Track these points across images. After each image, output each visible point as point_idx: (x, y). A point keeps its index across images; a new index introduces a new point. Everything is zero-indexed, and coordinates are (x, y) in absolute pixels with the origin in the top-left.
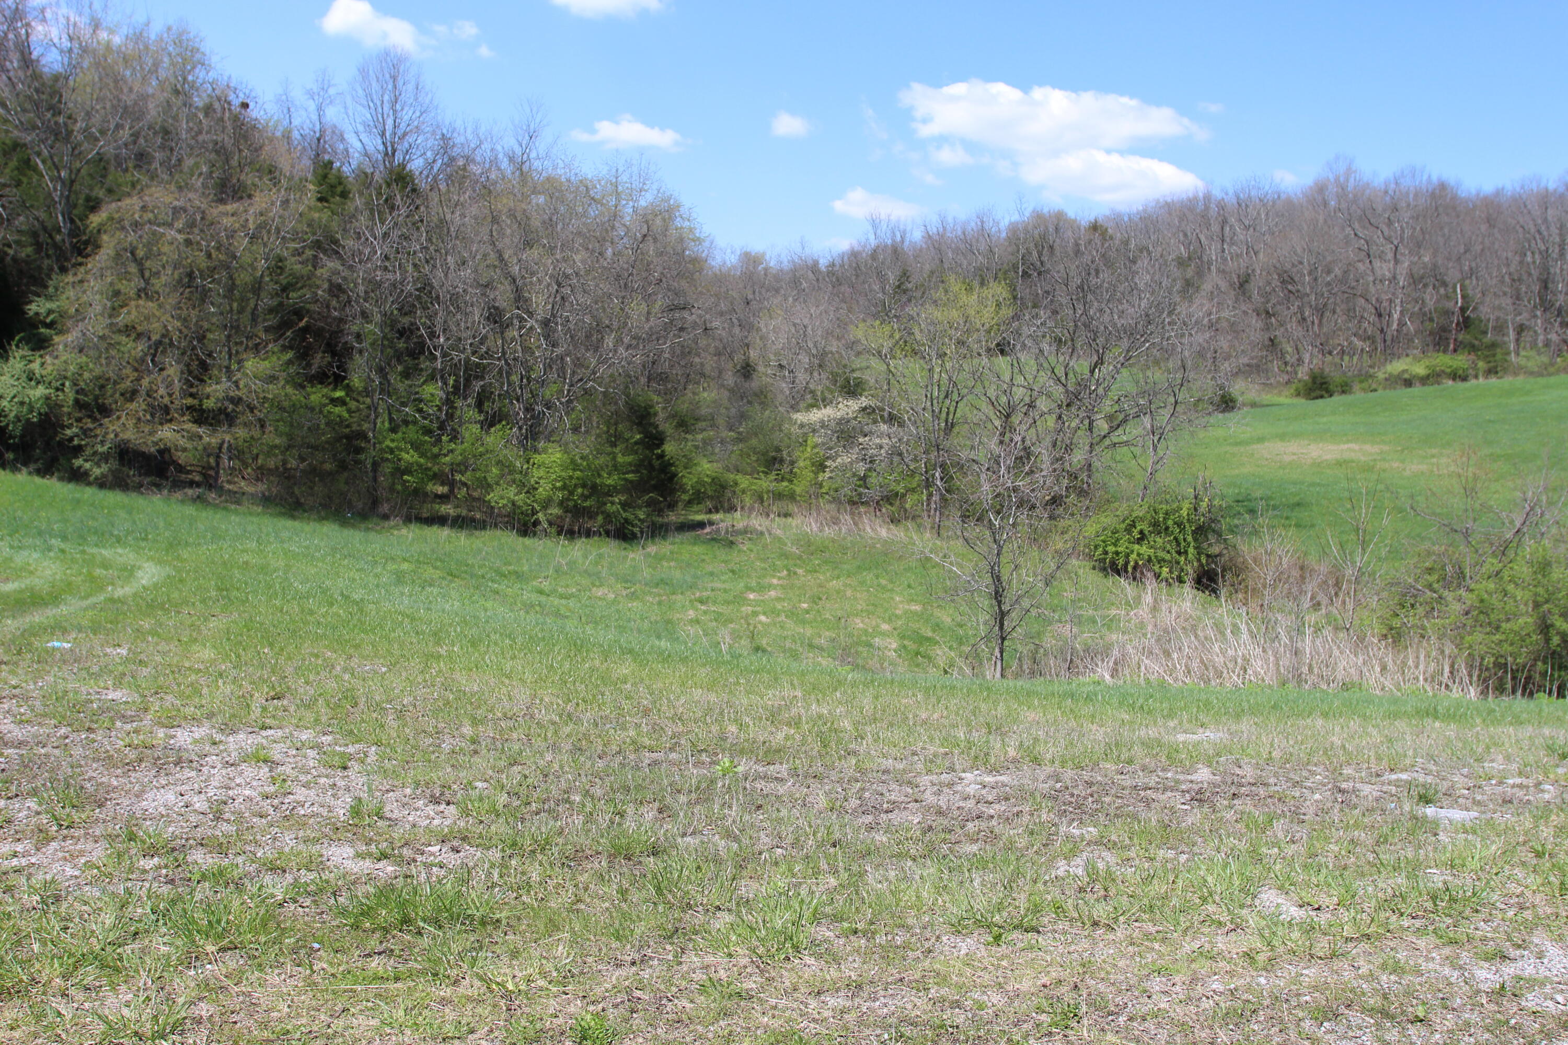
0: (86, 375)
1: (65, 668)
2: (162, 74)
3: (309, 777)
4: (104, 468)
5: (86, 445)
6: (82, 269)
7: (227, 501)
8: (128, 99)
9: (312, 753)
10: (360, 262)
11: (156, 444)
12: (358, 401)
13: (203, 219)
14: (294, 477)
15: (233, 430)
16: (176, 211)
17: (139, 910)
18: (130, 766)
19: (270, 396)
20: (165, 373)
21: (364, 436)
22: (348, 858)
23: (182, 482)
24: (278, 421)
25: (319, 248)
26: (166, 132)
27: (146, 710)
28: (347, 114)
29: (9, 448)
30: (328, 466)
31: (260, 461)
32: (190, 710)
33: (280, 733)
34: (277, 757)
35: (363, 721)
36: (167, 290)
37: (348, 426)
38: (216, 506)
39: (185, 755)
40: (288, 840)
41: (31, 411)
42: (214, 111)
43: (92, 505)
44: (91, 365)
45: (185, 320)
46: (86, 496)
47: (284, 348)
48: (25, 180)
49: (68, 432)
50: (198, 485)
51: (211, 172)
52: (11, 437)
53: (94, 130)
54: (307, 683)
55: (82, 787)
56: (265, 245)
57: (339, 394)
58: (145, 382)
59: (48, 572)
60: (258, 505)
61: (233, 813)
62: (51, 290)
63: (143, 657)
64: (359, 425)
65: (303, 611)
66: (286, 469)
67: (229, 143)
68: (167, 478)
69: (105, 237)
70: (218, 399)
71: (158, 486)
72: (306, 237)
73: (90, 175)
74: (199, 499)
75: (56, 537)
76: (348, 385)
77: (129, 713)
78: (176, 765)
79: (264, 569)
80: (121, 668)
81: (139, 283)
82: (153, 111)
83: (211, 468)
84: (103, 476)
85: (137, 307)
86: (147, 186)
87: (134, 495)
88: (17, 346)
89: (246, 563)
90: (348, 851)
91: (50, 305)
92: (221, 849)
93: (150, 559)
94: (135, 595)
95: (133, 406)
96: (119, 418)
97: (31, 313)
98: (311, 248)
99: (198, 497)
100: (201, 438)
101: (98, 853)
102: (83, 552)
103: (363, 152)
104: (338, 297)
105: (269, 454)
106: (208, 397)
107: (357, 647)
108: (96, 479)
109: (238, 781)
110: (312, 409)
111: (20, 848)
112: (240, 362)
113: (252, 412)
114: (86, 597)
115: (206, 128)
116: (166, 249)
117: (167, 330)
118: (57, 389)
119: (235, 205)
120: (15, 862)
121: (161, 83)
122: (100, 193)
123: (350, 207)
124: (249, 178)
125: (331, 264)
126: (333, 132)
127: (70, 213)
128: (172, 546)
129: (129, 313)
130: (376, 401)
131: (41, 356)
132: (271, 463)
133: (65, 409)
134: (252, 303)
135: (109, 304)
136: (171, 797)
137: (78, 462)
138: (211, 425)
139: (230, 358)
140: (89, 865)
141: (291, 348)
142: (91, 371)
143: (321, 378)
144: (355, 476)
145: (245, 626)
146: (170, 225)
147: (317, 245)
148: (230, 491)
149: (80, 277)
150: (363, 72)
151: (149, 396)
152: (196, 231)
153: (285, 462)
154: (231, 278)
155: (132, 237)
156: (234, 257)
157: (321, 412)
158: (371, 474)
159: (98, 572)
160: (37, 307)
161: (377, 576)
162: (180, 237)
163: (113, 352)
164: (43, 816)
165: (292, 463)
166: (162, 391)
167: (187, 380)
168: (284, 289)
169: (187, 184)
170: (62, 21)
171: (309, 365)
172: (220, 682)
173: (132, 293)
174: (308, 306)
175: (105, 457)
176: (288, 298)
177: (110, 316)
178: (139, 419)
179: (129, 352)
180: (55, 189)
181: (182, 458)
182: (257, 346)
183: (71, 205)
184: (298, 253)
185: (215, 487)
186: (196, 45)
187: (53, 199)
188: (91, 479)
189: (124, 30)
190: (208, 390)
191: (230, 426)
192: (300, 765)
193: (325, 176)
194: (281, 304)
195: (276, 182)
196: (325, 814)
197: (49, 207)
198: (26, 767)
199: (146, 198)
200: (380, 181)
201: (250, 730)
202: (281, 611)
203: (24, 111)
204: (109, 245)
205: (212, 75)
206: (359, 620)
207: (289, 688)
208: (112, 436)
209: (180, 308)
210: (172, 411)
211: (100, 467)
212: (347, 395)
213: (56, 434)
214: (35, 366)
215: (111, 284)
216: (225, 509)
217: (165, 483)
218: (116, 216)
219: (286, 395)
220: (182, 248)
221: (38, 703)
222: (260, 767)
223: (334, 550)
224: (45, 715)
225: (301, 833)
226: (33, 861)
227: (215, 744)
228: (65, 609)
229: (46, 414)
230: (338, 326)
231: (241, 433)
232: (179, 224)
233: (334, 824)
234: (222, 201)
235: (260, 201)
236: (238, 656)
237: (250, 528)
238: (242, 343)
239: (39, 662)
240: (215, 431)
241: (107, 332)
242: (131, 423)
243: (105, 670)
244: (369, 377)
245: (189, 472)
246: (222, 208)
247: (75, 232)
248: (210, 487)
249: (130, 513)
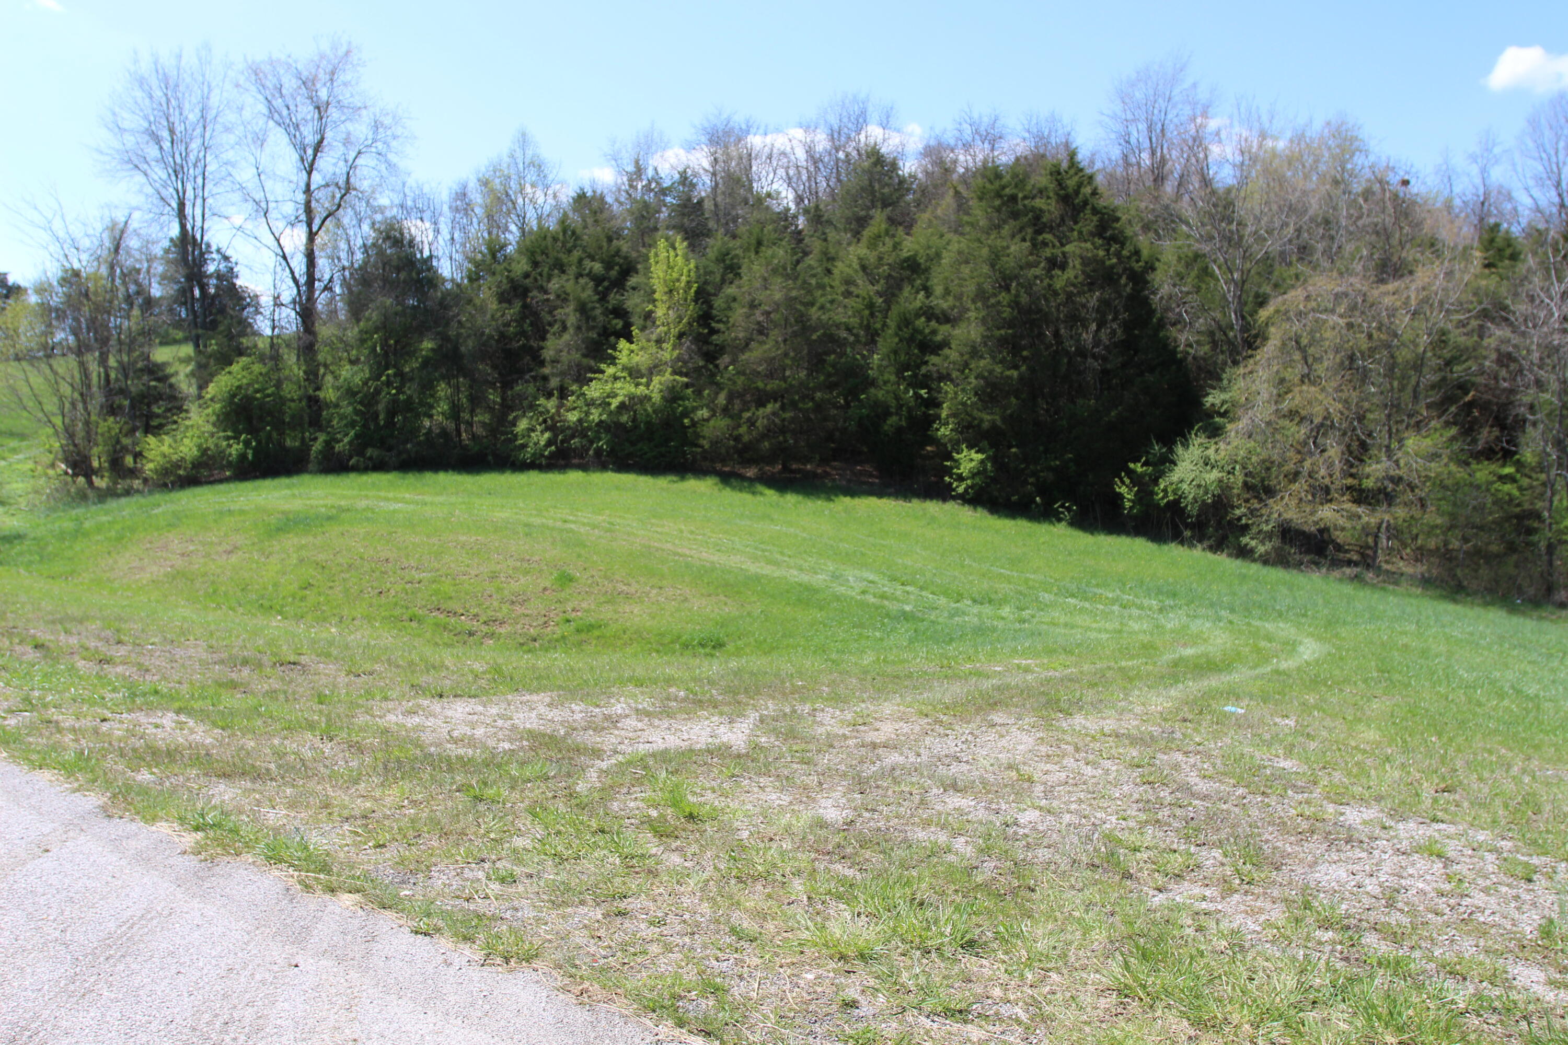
0: (1254, 459)
1: (1240, 731)
2: (1322, 168)
3: (1488, 882)
4: (1268, 546)
5: (1253, 524)
6: (1251, 361)
7: (1384, 581)
8: (1293, 198)
9: (1490, 857)
10: (1534, 327)
11: (1316, 523)
12: (1530, 477)
13: (1364, 301)
14: (1456, 558)
15: (1393, 509)
16: (1337, 296)
17: (1318, 980)
18: (1303, 836)
19: (1433, 475)
20: (1326, 454)
21: (1538, 516)
22: (1538, 982)
23: (1340, 561)
24: (1440, 500)
25: (1485, 316)
26: (1327, 222)
27: (1315, 783)
28: (1515, 170)
29: (1187, 526)
30: (1494, 548)
31: (1419, 542)
32: (1357, 790)
33: (1452, 829)
34: (1451, 854)
35: (1548, 832)
36: (1329, 374)
37: (1518, 505)
38: (1374, 586)
39: (1356, 835)
40: (1468, 947)
41: (1206, 493)
42: (1373, 193)
43: (1257, 580)
44: (1259, 450)
45: (1346, 401)
46: (1251, 572)
47: (1447, 424)
48: (1204, 286)
49: (1238, 512)
50: (1356, 564)
51: (1372, 254)
52: (1189, 516)
53: (1262, 232)
54: (1480, 779)
55: (1260, 848)
56: (1427, 320)
57: (1509, 470)
58: (1307, 464)
59: (1219, 641)
60: (1417, 587)
61: (1406, 904)
62: (1225, 382)
63: (1309, 730)
64: (1532, 504)
65: (1470, 702)
66: (1447, 550)
67: (1389, 221)
68: (1326, 557)
69: (1272, 330)
70: (1377, 479)
71: (1317, 564)
72: (1471, 307)
73: (1259, 274)
74: (1356, 578)
75: (1225, 609)
76: (1518, 460)
77: (1300, 783)
78: (1347, 843)
79: (1424, 653)
80: (1290, 739)
81: (1300, 369)
82: (1315, 206)
83: (1369, 547)
84: (1267, 553)
85: (1301, 392)
86: (1311, 276)
87: (1295, 572)
88: (1196, 435)
89: (1406, 646)
90: (1537, 974)
91: (1224, 396)
92: (1396, 938)
93: (1311, 635)
94: (1299, 669)
95: (1295, 487)
96: (1282, 498)
97: (1208, 405)
98: (1477, 317)
99: (1356, 576)
100: (1360, 517)
101: (1278, 914)
102: (1249, 624)
103: (1533, 206)
104: (1507, 367)
105: (1429, 534)
106: (1368, 477)
107: (1537, 747)
108: (1261, 556)
109: (1411, 871)
110: (1478, 487)
111: (1208, 893)
112: (1400, 441)
113: (1412, 491)
114: (1255, 667)
115: (1365, 211)
116: (1328, 334)
117: (1329, 413)
118: (1229, 473)
119: (1396, 284)
120: (1204, 905)
121: (1322, 177)
122: (1267, 289)
123: (1521, 268)
124: (1410, 254)
125: (1499, 333)
126: (1499, 192)
127: (1241, 311)
128: (1330, 623)
129: (1293, 398)
130: (1552, 477)
131: (1216, 443)
132: (1432, 544)
133: (1235, 491)
134: (1413, 381)
135: (1275, 392)
136: (1342, 874)
137: (1245, 540)
138: (1370, 504)
139: (1390, 437)
140: (1269, 924)
141: (1455, 424)
142: (1258, 454)
143: (1488, 454)
144: (1526, 559)
145: (1409, 711)
146: (1333, 311)
147: (1485, 314)
148: (1387, 571)
149: (1249, 368)
150: (1534, 123)
151: (1310, 476)
152: (1357, 313)
153: (1446, 543)
154: (1392, 357)
155: (1297, 327)
156: (1396, 335)
157: (1488, 490)
158: (1545, 558)
159: (1263, 644)
160: (1213, 399)
161: (1553, 670)
162: (1342, 322)
163: (1278, 437)
164: (1227, 868)
165: (1455, 544)
166: (1323, 472)
167: (1347, 461)
168: (1448, 363)
169: (1347, 269)
170: (1235, 138)
171: (1474, 441)
172: (1388, 767)
173: (1297, 380)
174: (1473, 379)
175: (1269, 536)
176: (1451, 371)
177: (1276, 403)
178: (1301, 499)
179: (1293, 435)
180: (1229, 291)
181: (1340, 537)
182: (1418, 424)
183: (1242, 303)
184: (1462, 324)
185: (1372, 567)
186: (1355, 134)
187: (1227, 300)
188: (1257, 555)
189: (1288, 134)
190: (1367, 470)
191: (1390, 505)
192: (1477, 867)
193: (1492, 241)
194: (1444, 379)
195: (1438, 254)
196: (1509, 927)
197: (1223, 308)
198: (1211, 819)
199: (1310, 288)
200: (1556, 236)
201: (1421, 820)
202: (1447, 698)
203: (1203, 225)
204: (1275, 336)
205: (1372, 158)
206: (1536, 718)
207: (1461, 783)
208: (1276, 515)
209: (1342, 391)
210: (1333, 491)
211: (1264, 544)
212: (1517, 471)
213: (1227, 513)
214: (1211, 452)
215: (1277, 372)
216: (1383, 589)
217: (1323, 561)
218: (1282, 309)
219: (1450, 473)
220: (1344, 331)
221: (1218, 762)
222: (1433, 862)
223: (1502, 638)
224: (1224, 774)
225: (1482, 943)
226: (1220, 907)
227: (1385, 828)
228: (1238, 676)
229: (1219, 496)
230: (1507, 398)
231: (1401, 513)
232: (1341, 309)
233: (1519, 940)
234: (1382, 281)
235: (1422, 276)
236: (1404, 741)
237: (1408, 610)
238: (1403, 421)
239: (1217, 723)
240: (1373, 511)
241: (1273, 417)
242: (1293, 503)
243: (1275, 739)
244: (1544, 451)
245: (1347, 551)
246: (1383, 288)
247: (1246, 328)
248: (1368, 567)
249: (1290, 589)
